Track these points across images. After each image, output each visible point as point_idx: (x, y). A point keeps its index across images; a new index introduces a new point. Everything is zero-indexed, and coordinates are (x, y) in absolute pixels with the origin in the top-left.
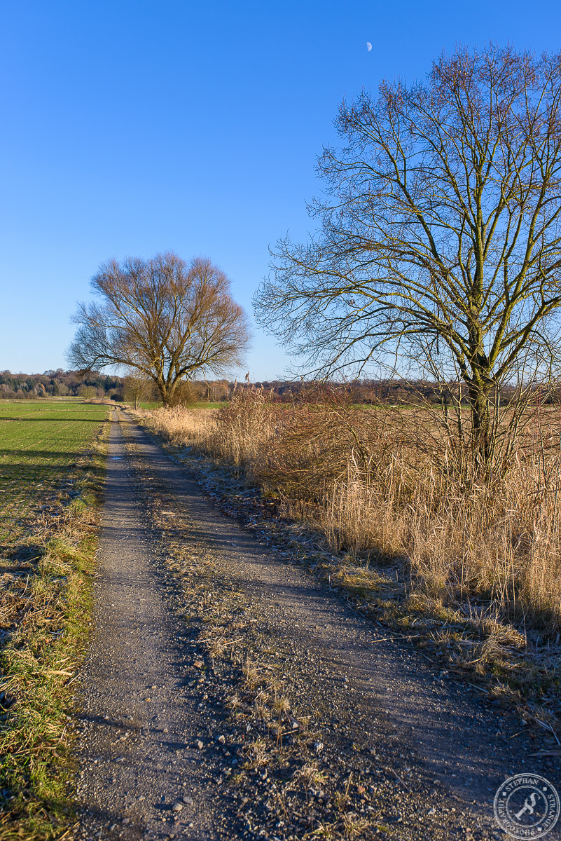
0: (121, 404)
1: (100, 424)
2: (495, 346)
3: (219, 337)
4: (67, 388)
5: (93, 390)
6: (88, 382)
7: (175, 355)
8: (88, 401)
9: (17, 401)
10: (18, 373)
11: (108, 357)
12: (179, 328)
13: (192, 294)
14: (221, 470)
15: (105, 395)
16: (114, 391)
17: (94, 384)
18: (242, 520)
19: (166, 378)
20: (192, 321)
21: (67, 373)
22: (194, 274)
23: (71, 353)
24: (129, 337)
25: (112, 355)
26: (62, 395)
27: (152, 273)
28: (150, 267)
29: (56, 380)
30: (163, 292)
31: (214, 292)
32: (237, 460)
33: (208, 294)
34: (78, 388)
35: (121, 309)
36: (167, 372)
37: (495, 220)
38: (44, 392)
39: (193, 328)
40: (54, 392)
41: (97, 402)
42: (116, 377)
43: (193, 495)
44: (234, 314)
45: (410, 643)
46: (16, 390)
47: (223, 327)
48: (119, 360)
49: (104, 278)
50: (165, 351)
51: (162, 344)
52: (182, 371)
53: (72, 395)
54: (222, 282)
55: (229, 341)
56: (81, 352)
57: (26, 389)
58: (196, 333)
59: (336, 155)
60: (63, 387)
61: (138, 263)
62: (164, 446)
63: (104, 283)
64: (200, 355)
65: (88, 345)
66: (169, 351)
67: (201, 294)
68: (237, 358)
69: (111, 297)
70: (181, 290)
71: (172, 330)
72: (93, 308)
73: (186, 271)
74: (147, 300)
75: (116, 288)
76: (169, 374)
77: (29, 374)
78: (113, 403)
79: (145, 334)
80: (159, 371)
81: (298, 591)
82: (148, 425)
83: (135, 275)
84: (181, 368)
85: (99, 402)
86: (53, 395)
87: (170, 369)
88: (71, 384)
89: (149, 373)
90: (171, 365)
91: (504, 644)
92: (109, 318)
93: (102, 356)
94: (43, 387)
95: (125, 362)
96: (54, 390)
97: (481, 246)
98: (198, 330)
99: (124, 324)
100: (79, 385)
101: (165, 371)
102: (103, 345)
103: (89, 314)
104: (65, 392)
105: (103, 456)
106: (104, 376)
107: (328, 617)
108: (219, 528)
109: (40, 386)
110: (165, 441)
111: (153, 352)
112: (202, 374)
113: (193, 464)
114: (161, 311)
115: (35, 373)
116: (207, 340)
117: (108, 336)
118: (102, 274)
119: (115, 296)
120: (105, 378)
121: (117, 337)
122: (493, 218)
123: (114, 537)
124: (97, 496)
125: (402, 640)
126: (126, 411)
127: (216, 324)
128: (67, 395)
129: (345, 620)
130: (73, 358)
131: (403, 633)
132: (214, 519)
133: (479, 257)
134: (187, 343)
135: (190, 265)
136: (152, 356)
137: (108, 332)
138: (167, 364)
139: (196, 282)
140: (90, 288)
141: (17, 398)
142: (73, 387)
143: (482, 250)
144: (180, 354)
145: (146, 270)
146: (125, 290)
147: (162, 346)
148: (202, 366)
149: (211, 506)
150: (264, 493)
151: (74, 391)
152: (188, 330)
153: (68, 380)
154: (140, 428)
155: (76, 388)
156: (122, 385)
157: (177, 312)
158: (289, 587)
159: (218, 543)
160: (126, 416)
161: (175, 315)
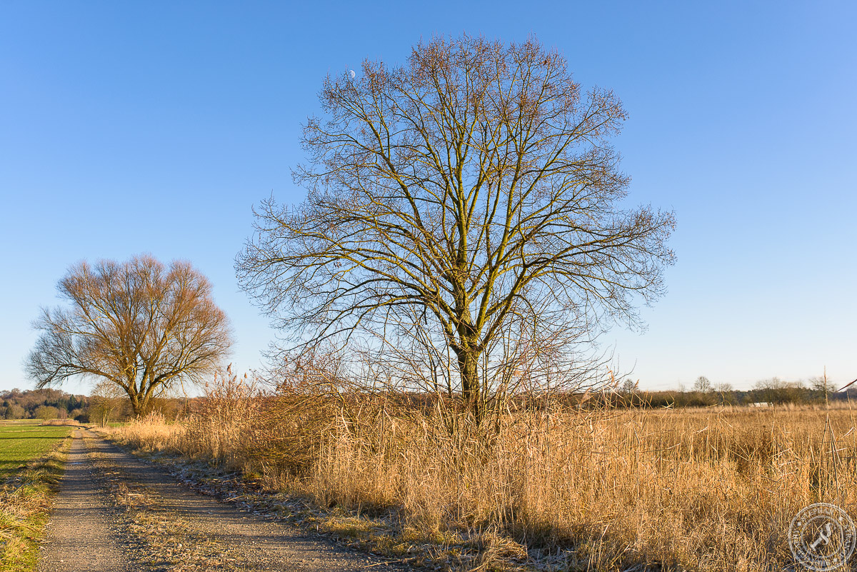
0: (86, 425)
1: (60, 440)
2: (481, 313)
3: (199, 342)
4: (23, 410)
5: (54, 410)
6: (48, 402)
7: (149, 363)
8: (47, 422)
11: (72, 366)
12: (155, 334)
13: (170, 297)
14: (198, 462)
15: (68, 417)
16: (78, 412)
17: (55, 405)
18: (219, 497)
19: (138, 388)
20: (170, 325)
21: (24, 393)
22: (172, 278)
23: (30, 362)
24: (99, 344)
25: (78, 365)
26: (17, 418)
27: (127, 277)
28: (124, 270)
29: (10, 402)
30: (138, 298)
31: (194, 296)
32: (216, 454)
33: (187, 298)
34: (37, 410)
35: (90, 314)
36: (140, 382)
37: (476, 194)
39: (171, 332)
40: (7, 415)
41: (58, 423)
42: (82, 397)
43: (165, 482)
44: (215, 319)
45: (406, 565)
47: (203, 332)
48: (85, 370)
49: (72, 281)
50: (139, 358)
51: (136, 351)
52: (157, 380)
53: (29, 418)
54: (203, 286)
55: (210, 347)
56: (42, 361)
58: (174, 340)
59: (321, 126)
60: (18, 410)
61: (111, 266)
62: (134, 453)
63: (73, 287)
64: (178, 362)
65: (50, 354)
66: (143, 358)
67: (180, 298)
68: (218, 365)
69: (79, 300)
70: (158, 293)
71: (147, 337)
72: (58, 313)
73: (163, 276)
74: (121, 305)
75: (85, 291)
76: (142, 384)
78: (77, 423)
79: (117, 340)
80: (131, 380)
81: (283, 539)
82: (116, 438)
83: (107, 279)
84: (156, 376)
85: (61, 423)
86: (6, 419)
87: (144, 378)
88: (29, 405)
89: (120, 383)
90: (145, 373)
91: (505, 556)
92: (76, 324)
93: (66, 365)
95: (92, 371)
96: (7, 413)
97: (463, 218)
98: (176, 334)
99: (93, 330)
100: (37, 406)
101: (138, 380)
102: (68, 353)
103: (53, 320)
104: (20, 414)
105: (60, 461)
106: (68, 395)
107: (317, 553)
108: (194, 503)
110: (135, 449)
111: (125, 359)
112: (179, 383)
113: (167, 462)
114: (135, 316)
116: (185, 347)
117: (74, 343)
118: (70, 276)
119: (84, 299)
120: (68, 398)
121: (84, 344)
122: (473, 194)
123: (70, 515)
124: (51, 488)
125: (398, 563)
126: (91, 430)
127: (195, 329)
128: (23, 418)
129: (335, 554)
130: (32, 367)
131: (398, 558)
132: (188, 497)
133: (462, 228)
134: (163, 350)
135: (169, 269)
136: (124, 364)
137: (75, 339)
138: (140, 373)
139: (176, 285)
140: (56, 292)
142: (30, 409)
143: (464, 223)
144: (155, 362)
145: (120, 273)
146: (97, 294)
147: (135, 354)
148: (180, 374)
149: (187, 488)
150: (245, 474)
151: (31, 413)
152: (165, 336)
153: (25, 401)
154: (106, 441)
155: (33, 409)
156: (88, 405)
157: (152, 318)
158: (273, 537)
159: (194, 513)
160: (92, 434)
161: (151, 320)
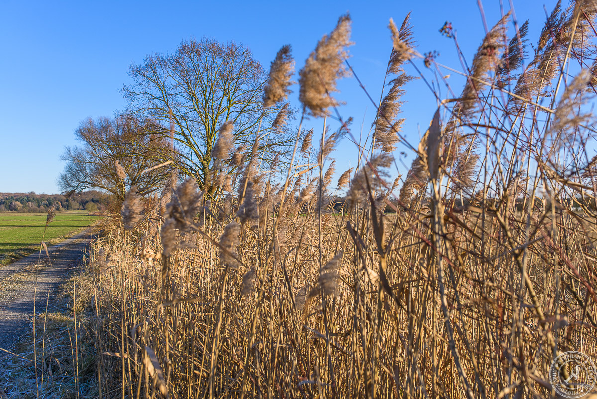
4: (78, 204)
5: (97, 205)
6: (94, 199)
8: (91, 213)
9: (39, 214)
10: (41, 194)
11: (87, 182)
17: (98, 202)
26: (74, 210)
28: (116, 123)
29: (70, 199)
34: (87, 204)
38: (61, 207)
40: (68, 207)
46: (39, 206)
48: (95, 185)
49: (84, 130)
53: (82, 210)
56: (68, 180)
57: (47, 205)
60: (75, 204)
61: (107, 120)
63: (85, 133)
65: (73, 175)
69: (89, 143)
72: (76, 150)
77: (50, 194)
83: (105, 128)
85: (99, 214)
86: (68, 210)
88: (82, 201)
92: (87, 157)
93: (83, 182)
94: (60, 204)
95: (100, 186)
100: (87, 202)
102: (84, 175)
103: (73, 155)
104: (76, 207)
109: (57, 203)
115: (54, 194)
117: (87, 169)
118: (82, 127)
120: (106, 197)
121: (93, 170)
128: (78, 209)
137: (87, 166)
140: (74, 137)
141: (39, 212)
151: (83, 207)
153: (79, 198)
155: (85, 204)
